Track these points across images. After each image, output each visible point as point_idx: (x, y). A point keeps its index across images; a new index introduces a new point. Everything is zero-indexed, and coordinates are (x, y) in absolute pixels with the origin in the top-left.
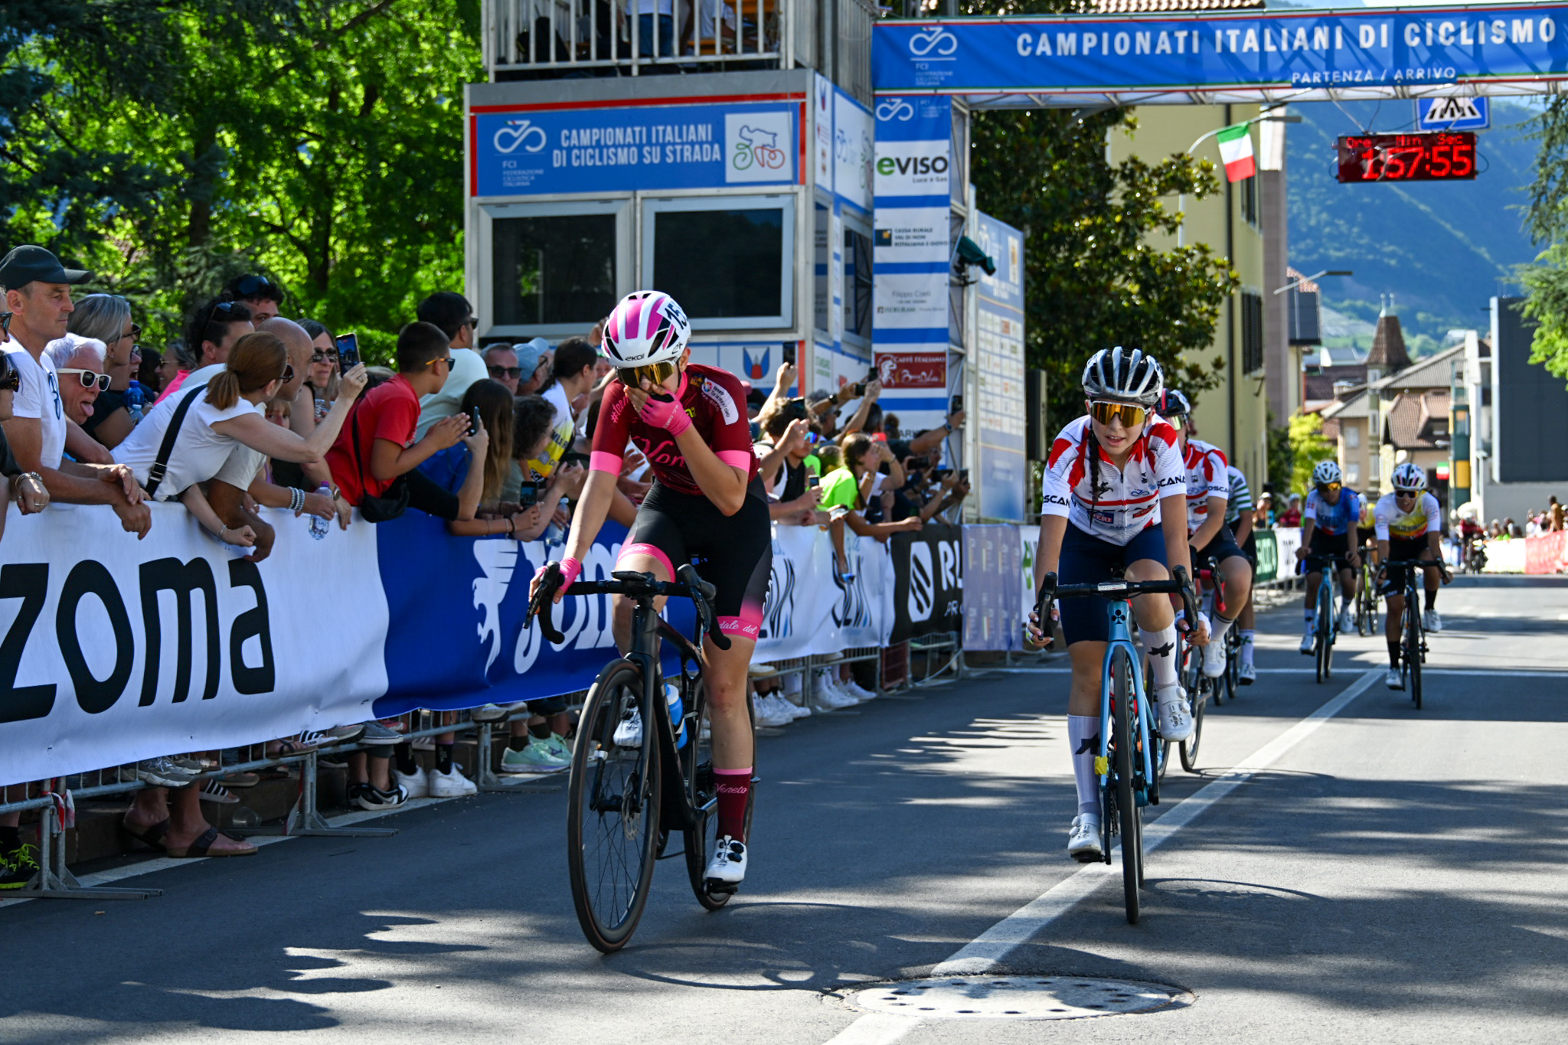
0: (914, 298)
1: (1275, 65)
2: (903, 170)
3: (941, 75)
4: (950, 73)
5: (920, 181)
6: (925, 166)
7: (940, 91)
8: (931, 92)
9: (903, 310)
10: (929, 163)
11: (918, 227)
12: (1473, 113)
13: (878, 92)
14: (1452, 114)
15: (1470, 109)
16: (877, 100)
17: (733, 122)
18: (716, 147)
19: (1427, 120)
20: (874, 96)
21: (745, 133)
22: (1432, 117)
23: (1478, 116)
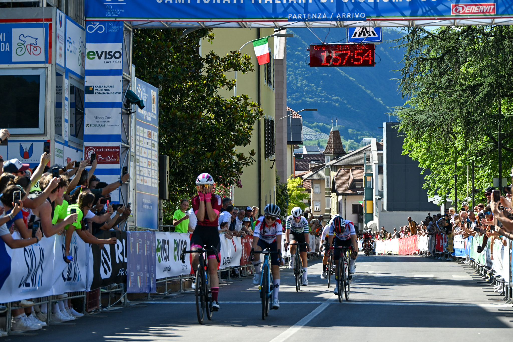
0: (104, 120)
1: (280, 10)
2: (100, 57)
3: (119, 11)
4: (123, 11)
5: (108, 63)
6: (110, 55)
7: (118, 19)
8: (114, 19)
9: (99, 125)
10: (112, 54)
11: (107, 85)
12: (374, 34)
13: (87, 19)
14: (365, 35)
15: (373, 32)
16: (87, 22)
17: (16, 32)
18: (7, 44)
19: (352, 37)
20: (86, 21)
21: (22, 38)
22: (355, 36)
23: (377, 36)
